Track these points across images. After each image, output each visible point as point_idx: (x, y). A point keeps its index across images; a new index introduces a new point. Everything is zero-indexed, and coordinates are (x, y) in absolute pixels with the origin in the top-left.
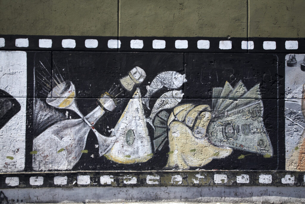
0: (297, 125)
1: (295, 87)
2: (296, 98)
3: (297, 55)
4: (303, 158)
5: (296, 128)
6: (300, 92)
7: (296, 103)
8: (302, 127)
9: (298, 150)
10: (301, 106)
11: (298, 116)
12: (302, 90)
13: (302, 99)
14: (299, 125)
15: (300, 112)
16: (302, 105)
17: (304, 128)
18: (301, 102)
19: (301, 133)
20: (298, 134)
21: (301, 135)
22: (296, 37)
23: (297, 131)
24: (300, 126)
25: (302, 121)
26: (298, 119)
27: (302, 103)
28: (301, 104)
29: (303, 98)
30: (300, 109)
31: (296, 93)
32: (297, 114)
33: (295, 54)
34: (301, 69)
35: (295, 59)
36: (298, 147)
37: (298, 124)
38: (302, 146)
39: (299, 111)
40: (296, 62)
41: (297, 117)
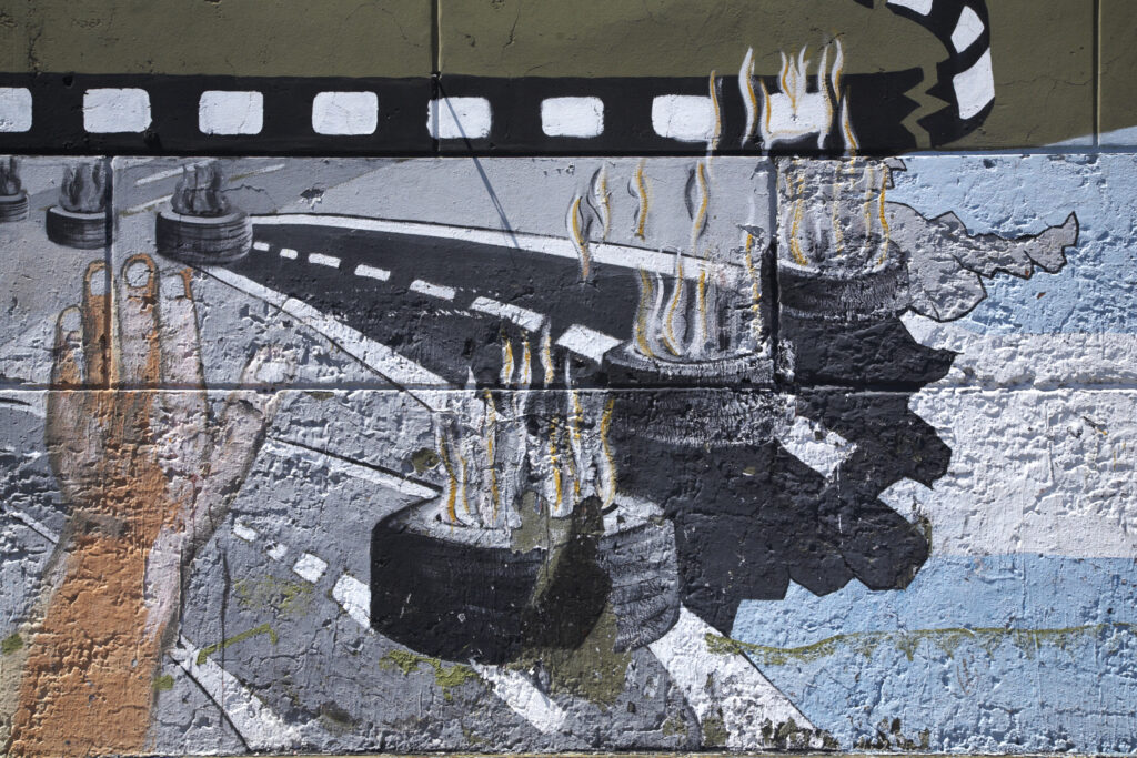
0: (19, 521)
1: (16, 326)
2: (17, 383)
3: (25, 161)
4: (44, 692)
5: (13, 540)
6: (41, 351)
7: (17, 407)
8: (44, 530)
9: (22, 653)
10: (42, 424)
11: (25, 474)
12: (50, 342)
13: (52, 386)
14: (30, 521)
15: (36, 455)
16: (50, 421)
17: (56, 539)
18: (43, 402)
19: (39, 566)
20: (24, 570)
21: (40, 576)
22: (18, 66)
23: (22, 553)
24: (37, 525)
25: (47, 502)
26: (28, 489)
27: (51, 409)
28: (43, 414)
29: (58, 380)
30: (39, 438)
31: (18, 358)
32: (23, 466)
33: (16, 158)
34: (45, 236)
35: (17, 183)
36: (23, 635)
37: (25, 517)
38: (41, 630)
39: (33, 449)
40: (24, 200)
41: (19, 483)
